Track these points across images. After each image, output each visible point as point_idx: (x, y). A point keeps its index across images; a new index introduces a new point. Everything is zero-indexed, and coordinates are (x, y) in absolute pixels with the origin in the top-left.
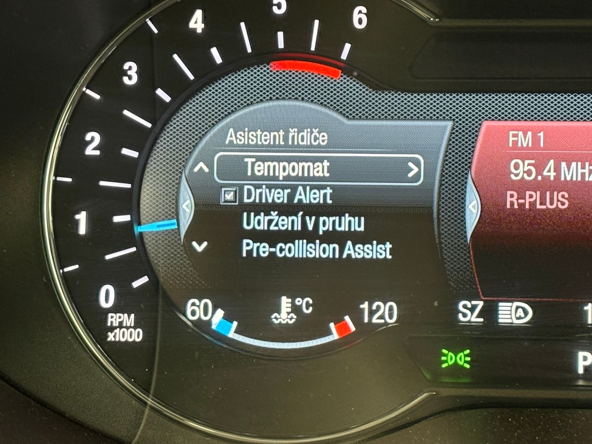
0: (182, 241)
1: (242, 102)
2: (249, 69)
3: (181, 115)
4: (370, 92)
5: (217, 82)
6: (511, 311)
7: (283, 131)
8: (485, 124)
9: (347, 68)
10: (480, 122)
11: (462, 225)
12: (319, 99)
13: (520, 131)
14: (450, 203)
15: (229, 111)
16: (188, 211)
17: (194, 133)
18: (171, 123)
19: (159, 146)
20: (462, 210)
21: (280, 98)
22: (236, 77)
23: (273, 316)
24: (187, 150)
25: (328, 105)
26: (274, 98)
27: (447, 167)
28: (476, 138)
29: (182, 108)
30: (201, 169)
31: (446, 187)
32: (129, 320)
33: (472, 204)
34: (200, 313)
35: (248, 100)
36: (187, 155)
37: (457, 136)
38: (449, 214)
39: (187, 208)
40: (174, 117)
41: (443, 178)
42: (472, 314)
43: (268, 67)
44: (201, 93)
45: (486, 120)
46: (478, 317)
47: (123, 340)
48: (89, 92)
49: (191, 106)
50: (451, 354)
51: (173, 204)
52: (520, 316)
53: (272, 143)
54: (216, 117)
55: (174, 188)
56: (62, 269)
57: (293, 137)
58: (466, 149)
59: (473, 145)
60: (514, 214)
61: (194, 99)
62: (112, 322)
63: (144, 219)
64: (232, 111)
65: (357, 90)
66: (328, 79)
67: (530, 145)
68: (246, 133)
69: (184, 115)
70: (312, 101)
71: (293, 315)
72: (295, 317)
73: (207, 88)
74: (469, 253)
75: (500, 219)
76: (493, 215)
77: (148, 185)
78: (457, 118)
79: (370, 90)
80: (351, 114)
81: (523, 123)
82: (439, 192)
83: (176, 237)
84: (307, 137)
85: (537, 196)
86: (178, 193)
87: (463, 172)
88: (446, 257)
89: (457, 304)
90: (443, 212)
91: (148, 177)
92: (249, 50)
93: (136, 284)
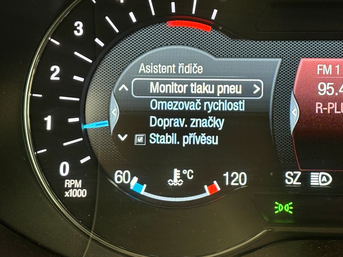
0: (112, 134)
1: (149, 47)
2: (153, 26)
3: (111, 55)
4: (230, 40)
5: (133, 34)
6: (318, 178)
7: (175, 65)
8: (302, 60)
9: (215, 25)
10: (299, 59)
11: (288, 124)
12: (197, 44)
13: (325, 64)
14: (280, 110)
15: (141, 52)
16: (115, 115)
17: (119, 66)
18: (105, 60)
19: (97, 74)
20: (288, 114)
21: (173, 44)
22: (145, 31)
23: (169, 181)
24: (114, 77)
25: (203, 48)
26: (169, 44)
27: (278, 87)
28: (296, 69)
29: (111, 50)
30: (123, 89)
31: (278, 100)
32: (78, 184)
33: (294, 111)
34: (123, 179)
35: (153, 45)
36: (114, 80)
37: (284, 67)
38: (279, 117)
39: (115, 113)
40: (107, 56)
41: (276, 94)
42: (294, 180)
43: (165, 24)
44: (123, 41)
45: (303, 57)
46: (297, 181)
47: (74, 196)
48: (52, 40)
49: (117, 49)
50: (280, 205)
51: (106, 111)
52: (324, 181)
53: (168, 72)
54: (133, 56)
55: (106, 101)
56: (36, 151)
57: (181, 68)
58: (290, 76)
59: (295, 73)
60: (320, 117)
61: (119, 45)
62: (67, 185)
63: (88, 120)
64: (143, 52)
65: (222, 39)
66: (203, 32)
67: (331, 73)
68: (152, 66)
69: (113, 55)
70: (193, 46)
71: (181, 180)
72: (182, 181)
73: (127, 38)
74: (292, 141)
75: (312, 120)
76: (307, 117)
77: (90, 99)
78: (284, 56)
79: (230, 39)
80: (217, 54)
81: (326, 60)
82: (273, 103)
83: (108, 132)
84: (190, 69)
85: (335, 106)
86: (109, 104)
87: (288, 90)
88: (277, 144)
89: (285, 174)
90: (275, 115)
91: (90, 94)
92: (153, 14)
93: (83, 161)
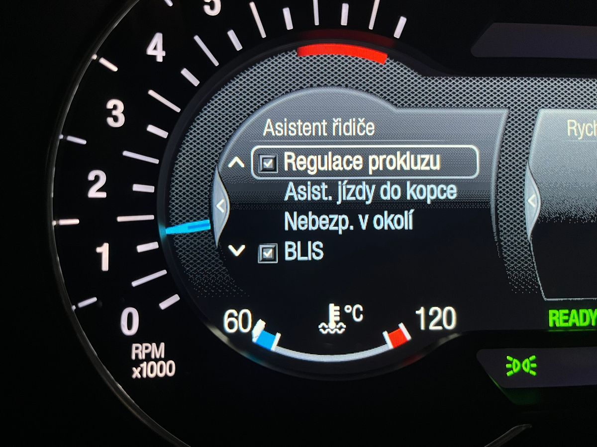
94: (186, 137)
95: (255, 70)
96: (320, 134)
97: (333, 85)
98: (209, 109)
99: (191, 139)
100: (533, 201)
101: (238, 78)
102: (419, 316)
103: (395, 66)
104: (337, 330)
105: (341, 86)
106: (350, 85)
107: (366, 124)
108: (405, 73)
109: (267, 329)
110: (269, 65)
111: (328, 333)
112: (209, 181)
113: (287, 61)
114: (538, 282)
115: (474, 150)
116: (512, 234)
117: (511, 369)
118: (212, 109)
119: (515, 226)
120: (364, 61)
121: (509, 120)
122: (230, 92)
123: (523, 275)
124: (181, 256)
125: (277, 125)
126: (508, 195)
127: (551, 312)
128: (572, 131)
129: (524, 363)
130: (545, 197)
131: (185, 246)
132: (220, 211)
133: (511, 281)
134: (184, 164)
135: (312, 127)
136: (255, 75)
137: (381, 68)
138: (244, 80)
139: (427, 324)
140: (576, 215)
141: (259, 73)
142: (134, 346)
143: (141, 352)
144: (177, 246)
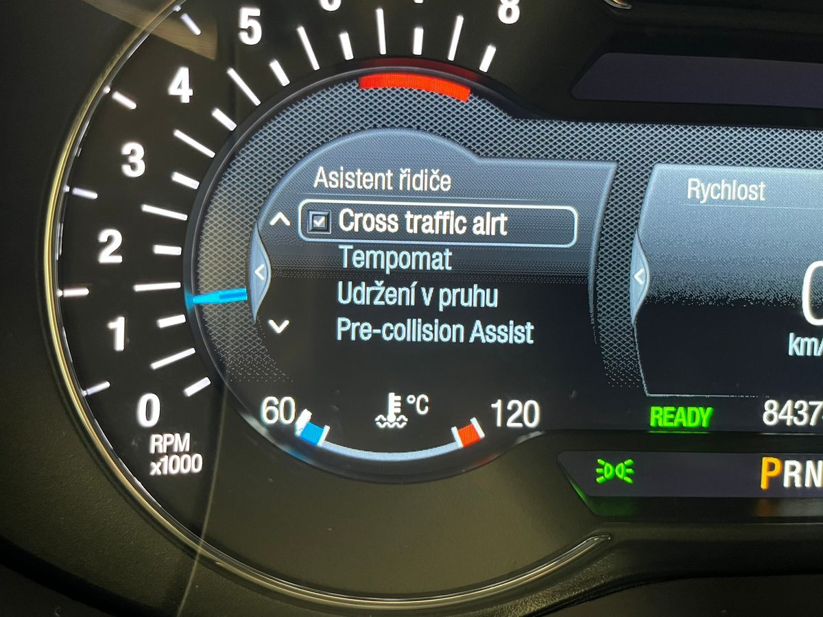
94: (219, 187)
95: (305, 104)
96: (384, 188)
97: (401, 126)
98: (248, 152)
99: (225, 189)
100: (640, 277)
101: (284, 113)
102: (495, 410)
103: (479, 104)
104: (398, 424)
105: (412, 127)
106: (422, 127)
107: (440, 176)
108: (492, 114)
109: (313, 420)
110: (323, 99)
111: (387, 426)
112: (246, 241)
113: (345, 94)
114: (640, 374)
115: (571, 212)
116: (612, 315)
117: (602, 475)
118: (252, 152)
119: (617, 307)
120: (441, 97)
121: (617, 176)
122: (274, 131)
123: (623, 365)
124: (210, 331)
125: (330, 175)
126: (610, 268)
127: (654, 409)
128: (694, 193)
129: (618, 467)
130: (655, 273)
131: (216, 320)
132: (259, 279)
133: (609, 373)
134: (216, 219)
135: (374, 179)
136: (305, 111)
137: (462, 107)
138: (292, 117)
139: (504, 420)
140: (691, 296)
141: (310, 108)
142: (154, 437)
143: (162, 443)
144: (206, 320)
